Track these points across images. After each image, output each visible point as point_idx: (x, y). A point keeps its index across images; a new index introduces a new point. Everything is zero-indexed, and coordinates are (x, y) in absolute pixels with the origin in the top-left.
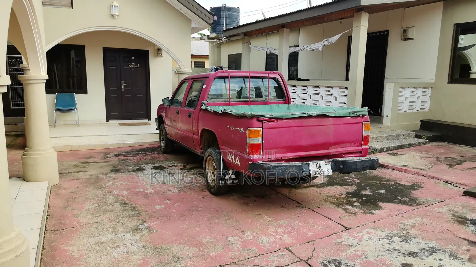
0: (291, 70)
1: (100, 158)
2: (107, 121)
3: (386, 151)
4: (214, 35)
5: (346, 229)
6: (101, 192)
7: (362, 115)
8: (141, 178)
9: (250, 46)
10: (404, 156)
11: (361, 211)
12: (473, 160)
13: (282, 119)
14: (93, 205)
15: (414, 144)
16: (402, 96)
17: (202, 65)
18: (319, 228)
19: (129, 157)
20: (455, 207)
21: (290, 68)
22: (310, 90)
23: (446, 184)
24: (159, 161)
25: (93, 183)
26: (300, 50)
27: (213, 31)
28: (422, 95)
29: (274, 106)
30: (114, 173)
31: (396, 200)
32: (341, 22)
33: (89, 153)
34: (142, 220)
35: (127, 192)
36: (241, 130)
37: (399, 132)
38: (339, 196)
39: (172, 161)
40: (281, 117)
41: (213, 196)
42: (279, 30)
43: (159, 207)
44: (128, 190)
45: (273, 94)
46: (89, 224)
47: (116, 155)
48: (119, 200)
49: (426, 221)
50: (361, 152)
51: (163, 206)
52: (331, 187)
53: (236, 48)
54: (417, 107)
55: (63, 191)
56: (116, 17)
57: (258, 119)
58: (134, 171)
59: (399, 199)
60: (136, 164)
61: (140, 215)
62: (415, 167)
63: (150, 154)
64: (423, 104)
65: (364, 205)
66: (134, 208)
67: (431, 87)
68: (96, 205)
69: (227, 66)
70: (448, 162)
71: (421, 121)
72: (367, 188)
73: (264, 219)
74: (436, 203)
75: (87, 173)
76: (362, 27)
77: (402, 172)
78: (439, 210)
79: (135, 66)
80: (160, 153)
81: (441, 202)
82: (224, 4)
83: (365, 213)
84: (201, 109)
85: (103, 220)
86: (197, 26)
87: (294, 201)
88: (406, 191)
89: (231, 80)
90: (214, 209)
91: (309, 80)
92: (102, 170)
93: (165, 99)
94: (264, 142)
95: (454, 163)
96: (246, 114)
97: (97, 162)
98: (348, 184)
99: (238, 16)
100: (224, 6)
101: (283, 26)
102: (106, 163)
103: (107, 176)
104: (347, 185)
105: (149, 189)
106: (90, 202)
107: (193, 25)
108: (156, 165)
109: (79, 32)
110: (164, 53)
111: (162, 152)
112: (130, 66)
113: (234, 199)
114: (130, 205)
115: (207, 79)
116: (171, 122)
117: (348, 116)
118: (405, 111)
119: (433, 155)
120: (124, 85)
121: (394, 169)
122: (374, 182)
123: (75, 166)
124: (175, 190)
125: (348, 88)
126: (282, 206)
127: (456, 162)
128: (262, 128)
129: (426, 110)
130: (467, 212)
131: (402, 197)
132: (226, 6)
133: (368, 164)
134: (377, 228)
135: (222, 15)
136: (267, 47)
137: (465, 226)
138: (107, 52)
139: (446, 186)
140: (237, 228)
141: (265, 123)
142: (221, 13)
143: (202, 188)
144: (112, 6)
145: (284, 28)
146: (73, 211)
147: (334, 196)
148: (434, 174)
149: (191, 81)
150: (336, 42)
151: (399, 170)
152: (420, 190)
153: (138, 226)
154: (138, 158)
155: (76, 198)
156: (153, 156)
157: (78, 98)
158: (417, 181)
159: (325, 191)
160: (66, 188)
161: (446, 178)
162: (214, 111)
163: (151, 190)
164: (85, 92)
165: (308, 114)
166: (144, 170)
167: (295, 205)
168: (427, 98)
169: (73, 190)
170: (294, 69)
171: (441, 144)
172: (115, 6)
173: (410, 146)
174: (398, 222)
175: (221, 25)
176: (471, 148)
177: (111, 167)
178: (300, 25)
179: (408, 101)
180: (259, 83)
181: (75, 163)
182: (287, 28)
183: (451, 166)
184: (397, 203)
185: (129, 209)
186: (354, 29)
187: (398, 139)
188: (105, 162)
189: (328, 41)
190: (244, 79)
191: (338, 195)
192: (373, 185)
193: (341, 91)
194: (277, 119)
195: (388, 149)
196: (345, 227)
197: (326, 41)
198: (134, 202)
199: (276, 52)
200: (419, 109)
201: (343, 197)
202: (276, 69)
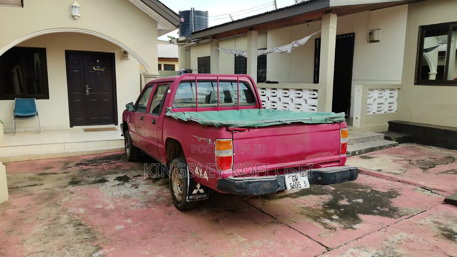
0: (260, 73)
1: (60, 168)
2: (71, 127)
3: (358, 154)
4: (183, 38)
5: (327, 249)
6: (54, 211)
7: (339, 121)
8: (102, 191)
9: (219, 48)
10: (376, 160)
11: (341, 226)
12: (445, 163)
13: (254, 128)
14: (42, 227)
15: (385, 146)
16: (370, 98)
17: (172, 68)
18: (297, 249)
19: (92, 166)
20: (438, 218)
21: (259, 70)
22: (280, 93)
23: (424, 190)
24: (124, 170)
25: (47, 199)
26: (268, 53)
27: (182, 34)
28: (390, 97)
29: (244, 111)
30: (72, 186)
31: (375, 211)
32: (308, 25)
33: (48, 163)
34: (97, 246)
35: (84, 210)
36: (208, 141)
37: (369, 134)
38: (316, 208)
39: (137, 170)
40: (253, 126)
41: (180, 212)
42: (248, 32)
43: (118, 228)
44: (85, 206)
45: (243, 98)
46: (35, 254)
47: (78, 165)
48: (73, 221)
49: (411, 236)
50: (339, 162)
51: (123, 227)
52: (306, 196)
53: (205, 51)
54: (385, 108)
55: (11, 210)
56: (77, 18)
57: (228, 129)
58: (95, 182)
59: (379, 210)
60: (98, 175)
61: (95, 239)
62: (390, 172)
63: (115, 162)
64: (390, 105)
65: (344, 218)
66: (89, 230)
67: (398, 89)
68: (46, 227)
69: (197, 69)
70: (421, 165)
71: (389, 122)
72: (344, 197)
73: (236, 239)
74: (418, 214)
75: (42, 187)
76: (331, 29)
77: (377, 178)
78: (422, 221)
79: (101, 70)
80: (125, 161)
81: (423, 212)
82: (192, 8)
83: (345, 228)
84: (166, 116)
85: (51, 248)
86: (163, 28)
87: (269, 215)
88: (384, 199)
89: (198, 84)
90: (180, 228)
91: (277, 83)
92: (60, 183)
93: (130, 104)
94: (234, 154)
95: (427, 166)
96: (214, 124)
97: (55, 174)
98: (324, 192)
99: (207, 20)
100: (193, 9)
101: (251, 28)
102: (65, 175)
103: (65, 189)
104: (322, 194)
105: (109, 204)
106: (40, 223)
107: (160, 27)
108: (120, 176)
110: (130, 56)
111: (127, 159)
112: (94, 69)
113: (203, 215)
114: (86, 226)
115: (172, 83)
116: (136, 128)
117: (325, 123)
118: (374, 113)
119: (405, 158)
120: (89, 89)
121: (368, 174)
122: (350, 189)
123: (31, 179)
124: (137, 205)
125: (318, 91)
126: (256, 223)
127: (429, 165)
128: (232, 139)
129: (394, 111)
130: (452, 223)
131: (382, 207)
132: (195, 10)
133: (348, 175)
134: (361, 247)
135: (190, 19)
136: (236, 50)
137: (453, 241)
138: (69, 54)
139: (424, 192)
140: (206, 254)
141: (235, 133)
142: (189, 16)
143: (168, 203)
144: (73, 7)
145: (252, 30)
146: (19, 236)
147: (310, 208)
148: (410, 179)
149: (155, 85)
150: (305, 44)
151: (373, 175)
152: (398, 198)
153: (91, 255)
154: (101, 167)
155: (25, 219)
156: (118, 164)
157: (39, 103)
158: (393, 188)
159: (300, 202)
160: (15, 206)
161: (422, 183)
162: (179, 119)
163: (112, 206)
164: (47, 97)
165: (282, 122)
166: (106, 181)
167: (270, 221)
168: (394, 100)
169: (23, 209)
170: (263, 71)
171: (410, 145)
172: (76, 7)
173: (381, 148)
174: (382, 239)
175: (190, 29)
176: (440, 149)
177: (70, 178)
178: (268, 27)
179: (377, 102)
180: (228, 87)
181: (31, 175)
182: (255, 30)
183: (424, 169)
184: (377, 215)
185: (83, 231)
186: (323, 31)
187: (369, 141)
188: (64, 173)
189: (297, 43)
190: (212, 84)
191: (314, 206)
192: (349, 193)
193: (311, 94)
194: (249, 128)
195: (360, 152)
196: (327, 248)
197: (295, 44)
198: (90, 221)
199: (245, 55)
200: (387, 111)
201: (320, 208)
202: (245, 72)
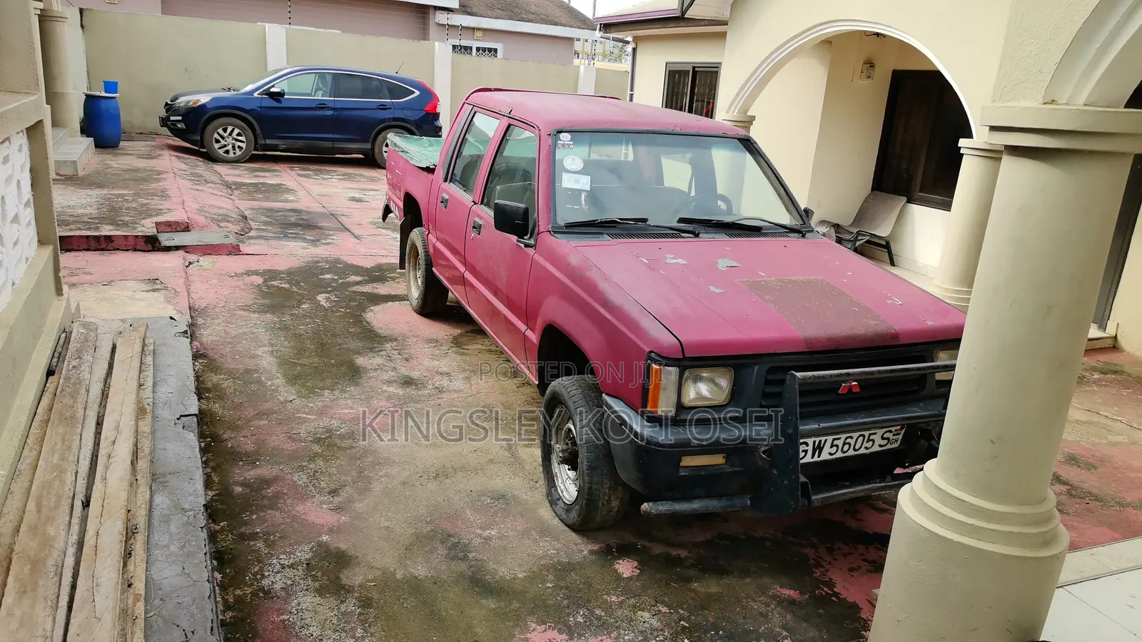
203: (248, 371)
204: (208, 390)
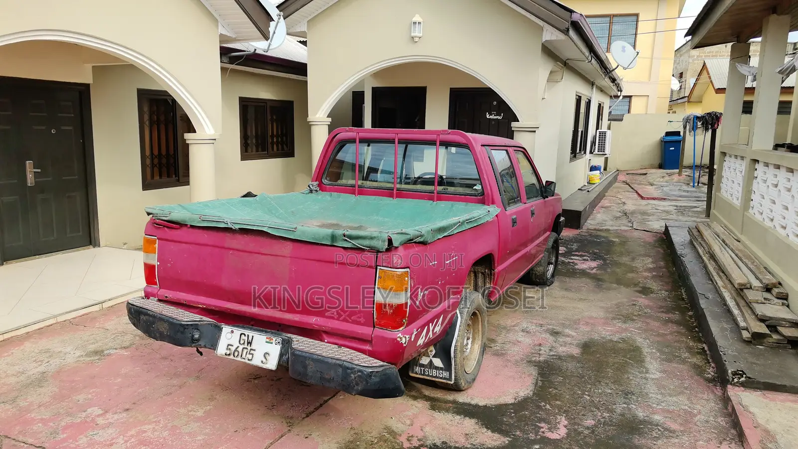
13: (186, 226)
42: (764, 21)
94: (158, 263)
101: (774, 9)
107: (547, 37)
109: (367, 71)
117: (329, 243)
128: (156, 237)
141: (160, 229)
145: (773, 14)
165: (227, 223)
203: (669, 361)
204: (698, 353)
